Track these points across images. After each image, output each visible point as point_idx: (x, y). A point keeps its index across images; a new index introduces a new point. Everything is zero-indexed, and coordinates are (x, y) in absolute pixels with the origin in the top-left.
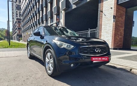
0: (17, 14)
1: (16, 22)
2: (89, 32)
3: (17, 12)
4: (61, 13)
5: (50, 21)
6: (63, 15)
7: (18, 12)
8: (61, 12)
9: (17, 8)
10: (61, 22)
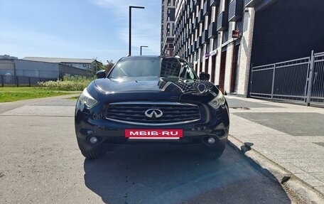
0: (168, 30)
1: (166, 46)
2: (311, 62)
3: (168, 24)
4: (245, 14)
5: (221, 39)
6: (249, 19)
7: (171, 25)
8: (247, 11)
9: (169, 15)
10: (244, 39)
